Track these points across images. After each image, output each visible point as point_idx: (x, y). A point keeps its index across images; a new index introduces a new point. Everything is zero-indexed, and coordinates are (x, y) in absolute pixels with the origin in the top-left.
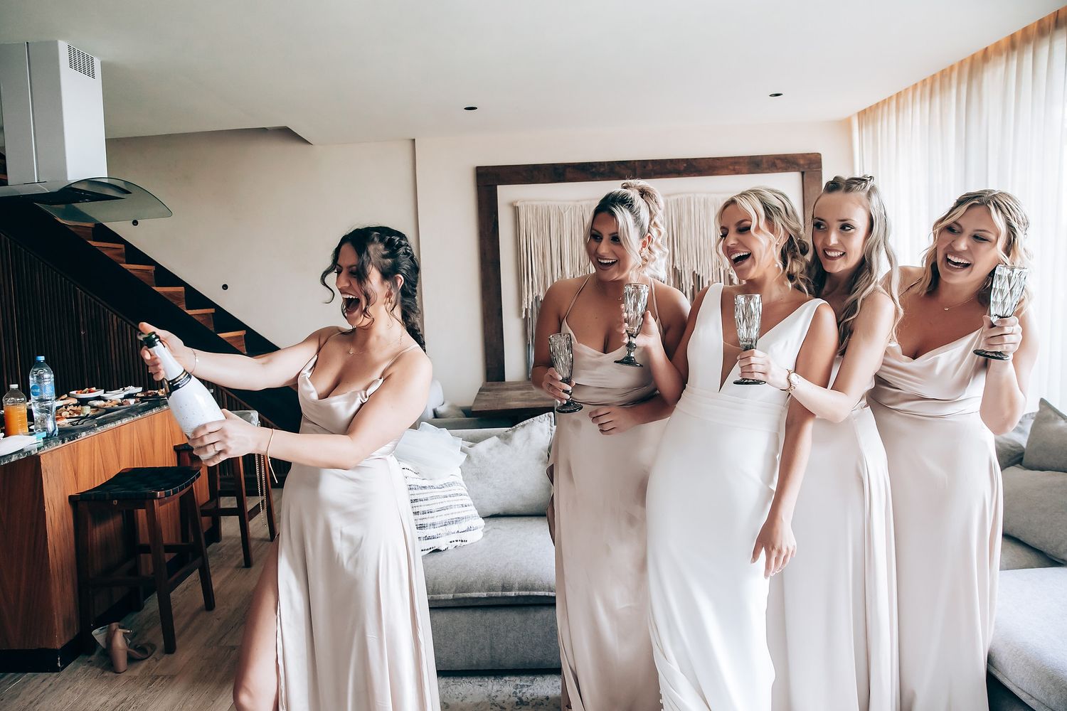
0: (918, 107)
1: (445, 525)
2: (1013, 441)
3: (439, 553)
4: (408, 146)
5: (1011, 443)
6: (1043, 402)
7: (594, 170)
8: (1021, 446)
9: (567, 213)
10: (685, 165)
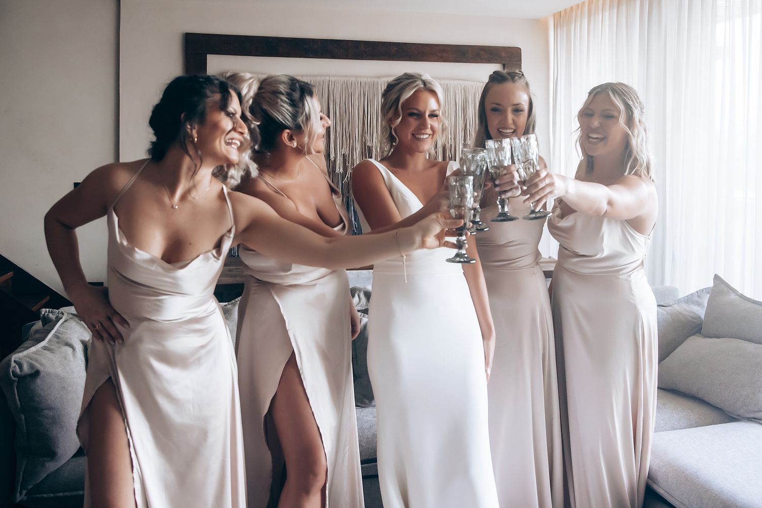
0: (607, 14)
2: (694, 313)
5: (691, 315)
6: (717, 277)
7: (307, 46)
8: (700, 318)
10: (396, 49)
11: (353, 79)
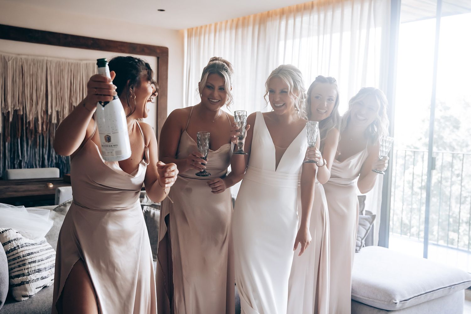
1: (50, 269)
3: (46, 288)
11: (63, 60)
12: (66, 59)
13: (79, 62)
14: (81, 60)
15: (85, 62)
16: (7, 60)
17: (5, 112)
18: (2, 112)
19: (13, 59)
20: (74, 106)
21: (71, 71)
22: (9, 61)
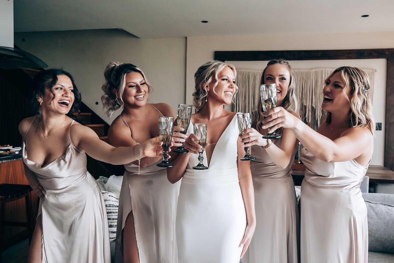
4: (184, 40)
9: (258, 76)
12: (299, 69)
13: (309, 71)
14: (311, 69)
15: (314, 70)
16: (256, 75)
17: (254, 112)
18: (252, 111)
19: (260, 73)
20: (304, 105)
21: (303, 79)
22: (257, 75)
